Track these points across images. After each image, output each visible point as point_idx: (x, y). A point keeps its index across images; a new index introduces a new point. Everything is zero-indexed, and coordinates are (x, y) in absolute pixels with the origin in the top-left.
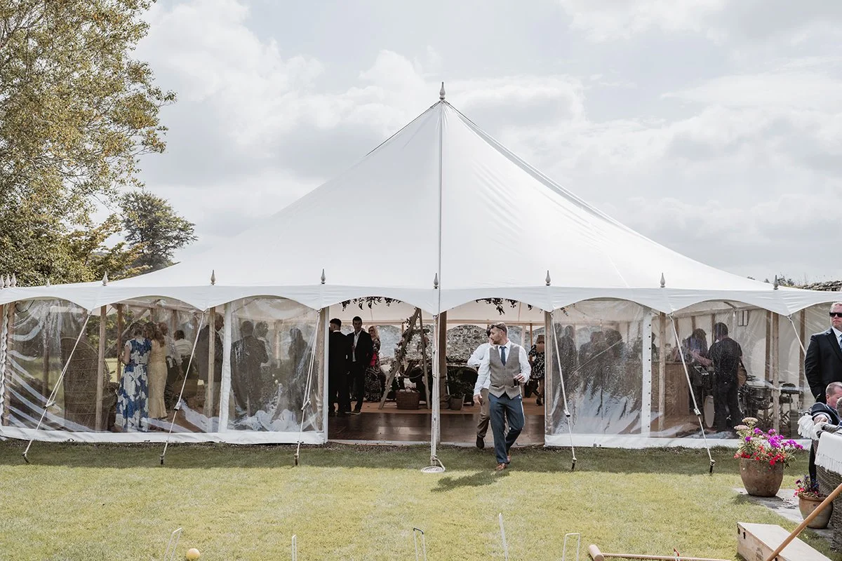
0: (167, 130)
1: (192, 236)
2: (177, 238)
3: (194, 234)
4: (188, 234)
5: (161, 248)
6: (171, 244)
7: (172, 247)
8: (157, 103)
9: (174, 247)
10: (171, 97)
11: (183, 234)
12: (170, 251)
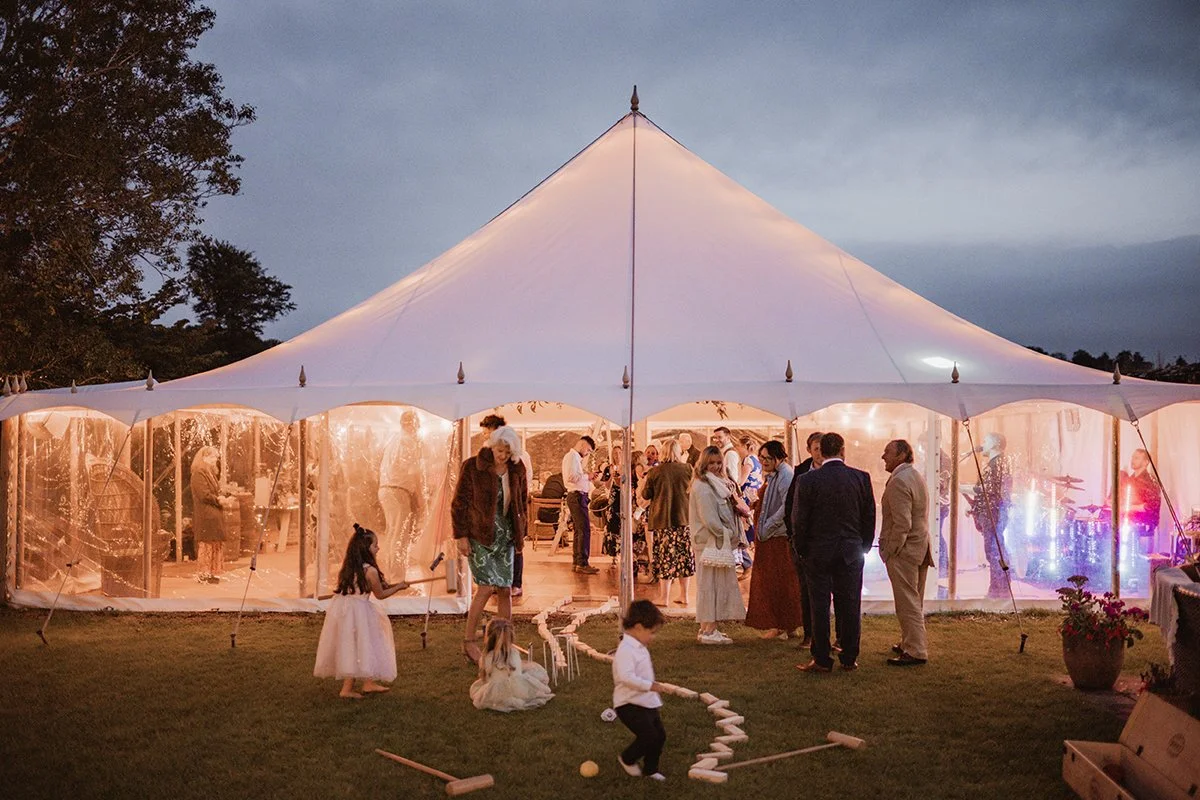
0: (242, 160)
1: (287, 303)
2: (267, 306)
3: (290, 301)
4: (282, 300)
5: (245, 319)
6: (258, 315)
7: (260, 319)
8: (227, 122)
9: (263, 319)
10: (247, 113)
11: (275, 301)
12: (257, 324)
